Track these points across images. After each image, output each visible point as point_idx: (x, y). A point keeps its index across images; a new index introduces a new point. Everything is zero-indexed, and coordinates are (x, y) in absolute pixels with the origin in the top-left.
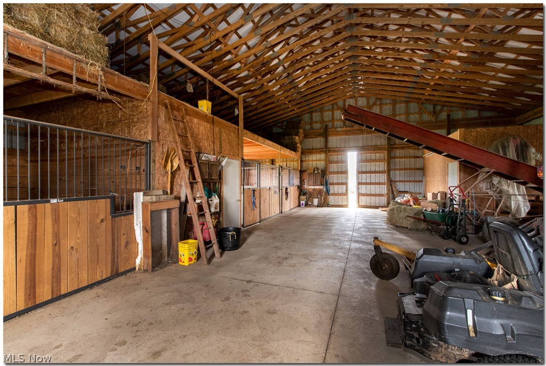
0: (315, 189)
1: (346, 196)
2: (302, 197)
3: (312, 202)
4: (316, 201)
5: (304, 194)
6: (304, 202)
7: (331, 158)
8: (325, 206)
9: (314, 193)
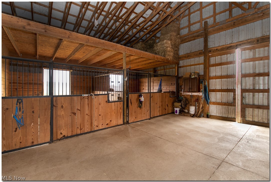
0: (192, 95)
1: (233, 107)
2: (176, 104)
3: (189, 110)
4: (192, 110)
5: (180, 101)
6: (178, 109)
7: (213, 60)
8: (203, 117)
9: (191, 100)
